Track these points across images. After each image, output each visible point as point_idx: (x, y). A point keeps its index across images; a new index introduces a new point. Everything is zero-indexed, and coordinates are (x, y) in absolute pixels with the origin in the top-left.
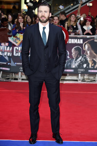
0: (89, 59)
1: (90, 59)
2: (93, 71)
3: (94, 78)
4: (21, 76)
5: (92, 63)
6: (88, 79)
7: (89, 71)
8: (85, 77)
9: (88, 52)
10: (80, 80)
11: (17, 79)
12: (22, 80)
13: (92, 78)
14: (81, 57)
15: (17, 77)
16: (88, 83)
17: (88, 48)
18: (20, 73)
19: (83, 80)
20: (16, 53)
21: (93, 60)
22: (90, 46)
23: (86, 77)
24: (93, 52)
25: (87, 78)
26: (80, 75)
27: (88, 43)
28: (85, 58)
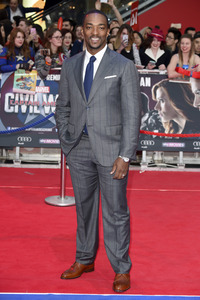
0: (163, 120)
1: (165, 118)
2: (172, 145)
3: (175, 159)
4: (21, 155)
5: (171, 129)
6: (162, 162)
7: (165, 144)
8: (156, 158)
9: (163, 105)
10: (144, 164)
11: (11, 162)
12: (23, 163)
13: (169, 159)
14: (147, 115)
15: (11, 156)
16: (162, 169)
17: (163, 95)
18: (18, 148)
19: (152, 164)
20: (10, 105)
21: (172, 122)
22: (166, 92)
23: (158, 157)
24: (172, 104)
25: (160, 158)
26: (144, 153)
27: (162, 85)
28: (155, 117)
